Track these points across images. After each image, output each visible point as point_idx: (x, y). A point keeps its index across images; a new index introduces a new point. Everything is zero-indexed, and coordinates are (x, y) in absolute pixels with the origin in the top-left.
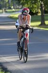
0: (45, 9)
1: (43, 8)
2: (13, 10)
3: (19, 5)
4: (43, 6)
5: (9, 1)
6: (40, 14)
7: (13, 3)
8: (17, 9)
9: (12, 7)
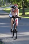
0: (25, 5)
1: (24, 5)
2: (6, 6)
3: (9, 3)
4: (24, 3)
5: (3, 1)
6: (22, 8)
7: (6, 2)
8: (8, 5)
9: (5, 4)
